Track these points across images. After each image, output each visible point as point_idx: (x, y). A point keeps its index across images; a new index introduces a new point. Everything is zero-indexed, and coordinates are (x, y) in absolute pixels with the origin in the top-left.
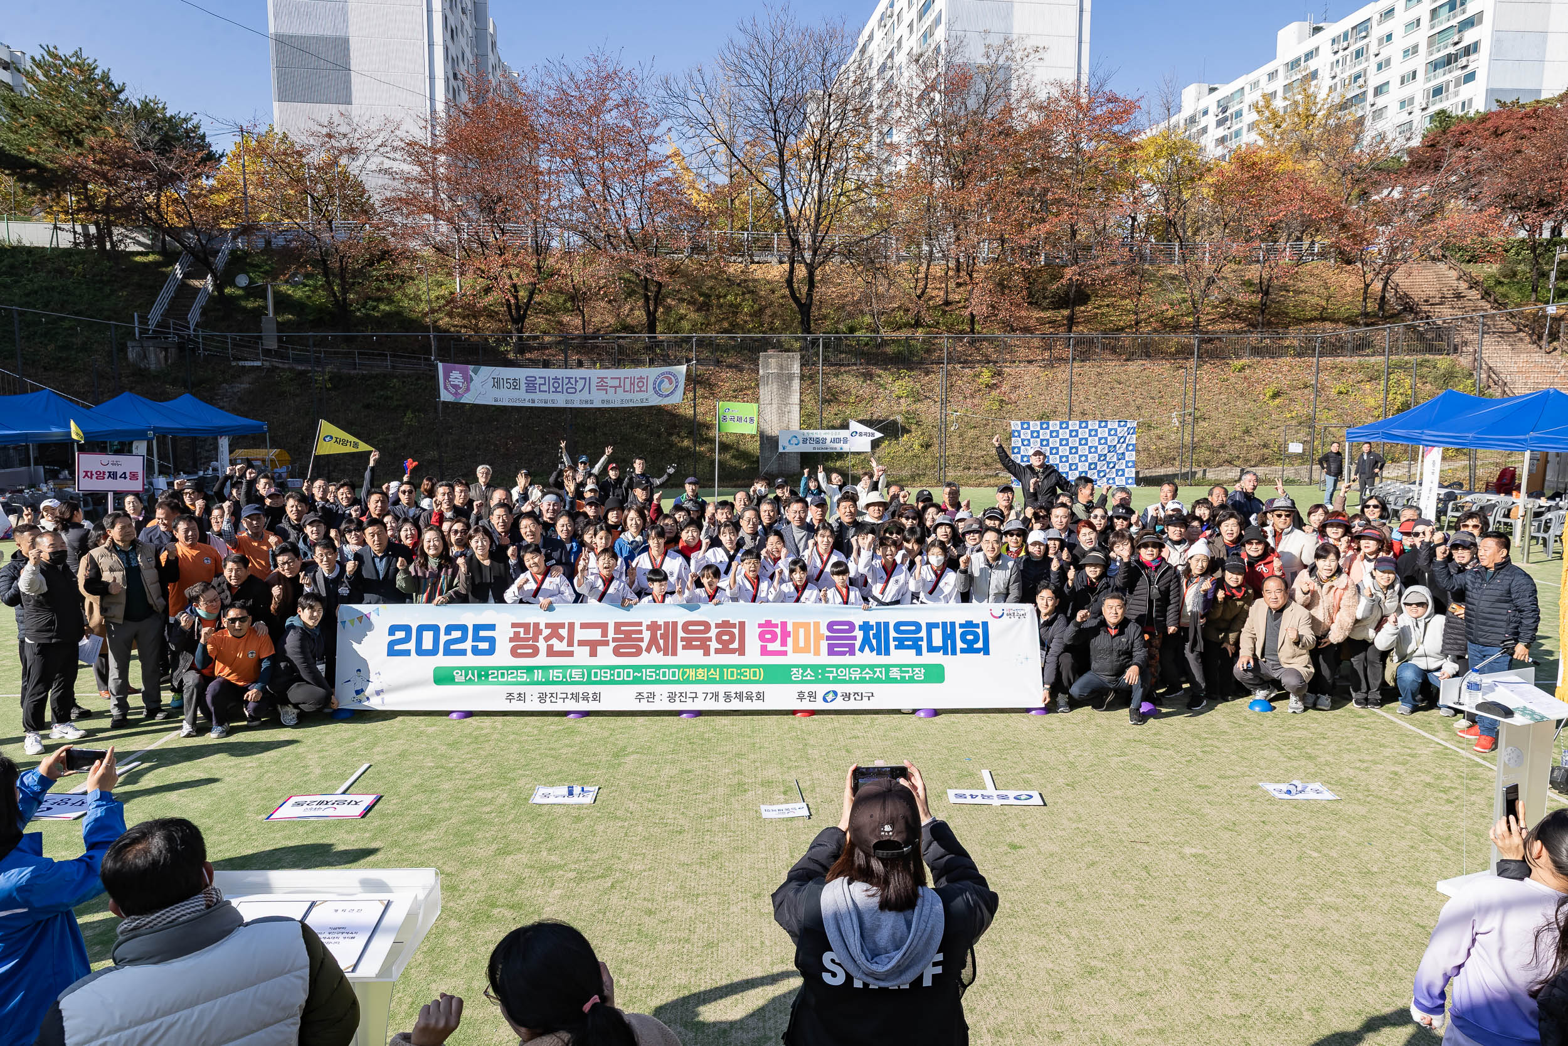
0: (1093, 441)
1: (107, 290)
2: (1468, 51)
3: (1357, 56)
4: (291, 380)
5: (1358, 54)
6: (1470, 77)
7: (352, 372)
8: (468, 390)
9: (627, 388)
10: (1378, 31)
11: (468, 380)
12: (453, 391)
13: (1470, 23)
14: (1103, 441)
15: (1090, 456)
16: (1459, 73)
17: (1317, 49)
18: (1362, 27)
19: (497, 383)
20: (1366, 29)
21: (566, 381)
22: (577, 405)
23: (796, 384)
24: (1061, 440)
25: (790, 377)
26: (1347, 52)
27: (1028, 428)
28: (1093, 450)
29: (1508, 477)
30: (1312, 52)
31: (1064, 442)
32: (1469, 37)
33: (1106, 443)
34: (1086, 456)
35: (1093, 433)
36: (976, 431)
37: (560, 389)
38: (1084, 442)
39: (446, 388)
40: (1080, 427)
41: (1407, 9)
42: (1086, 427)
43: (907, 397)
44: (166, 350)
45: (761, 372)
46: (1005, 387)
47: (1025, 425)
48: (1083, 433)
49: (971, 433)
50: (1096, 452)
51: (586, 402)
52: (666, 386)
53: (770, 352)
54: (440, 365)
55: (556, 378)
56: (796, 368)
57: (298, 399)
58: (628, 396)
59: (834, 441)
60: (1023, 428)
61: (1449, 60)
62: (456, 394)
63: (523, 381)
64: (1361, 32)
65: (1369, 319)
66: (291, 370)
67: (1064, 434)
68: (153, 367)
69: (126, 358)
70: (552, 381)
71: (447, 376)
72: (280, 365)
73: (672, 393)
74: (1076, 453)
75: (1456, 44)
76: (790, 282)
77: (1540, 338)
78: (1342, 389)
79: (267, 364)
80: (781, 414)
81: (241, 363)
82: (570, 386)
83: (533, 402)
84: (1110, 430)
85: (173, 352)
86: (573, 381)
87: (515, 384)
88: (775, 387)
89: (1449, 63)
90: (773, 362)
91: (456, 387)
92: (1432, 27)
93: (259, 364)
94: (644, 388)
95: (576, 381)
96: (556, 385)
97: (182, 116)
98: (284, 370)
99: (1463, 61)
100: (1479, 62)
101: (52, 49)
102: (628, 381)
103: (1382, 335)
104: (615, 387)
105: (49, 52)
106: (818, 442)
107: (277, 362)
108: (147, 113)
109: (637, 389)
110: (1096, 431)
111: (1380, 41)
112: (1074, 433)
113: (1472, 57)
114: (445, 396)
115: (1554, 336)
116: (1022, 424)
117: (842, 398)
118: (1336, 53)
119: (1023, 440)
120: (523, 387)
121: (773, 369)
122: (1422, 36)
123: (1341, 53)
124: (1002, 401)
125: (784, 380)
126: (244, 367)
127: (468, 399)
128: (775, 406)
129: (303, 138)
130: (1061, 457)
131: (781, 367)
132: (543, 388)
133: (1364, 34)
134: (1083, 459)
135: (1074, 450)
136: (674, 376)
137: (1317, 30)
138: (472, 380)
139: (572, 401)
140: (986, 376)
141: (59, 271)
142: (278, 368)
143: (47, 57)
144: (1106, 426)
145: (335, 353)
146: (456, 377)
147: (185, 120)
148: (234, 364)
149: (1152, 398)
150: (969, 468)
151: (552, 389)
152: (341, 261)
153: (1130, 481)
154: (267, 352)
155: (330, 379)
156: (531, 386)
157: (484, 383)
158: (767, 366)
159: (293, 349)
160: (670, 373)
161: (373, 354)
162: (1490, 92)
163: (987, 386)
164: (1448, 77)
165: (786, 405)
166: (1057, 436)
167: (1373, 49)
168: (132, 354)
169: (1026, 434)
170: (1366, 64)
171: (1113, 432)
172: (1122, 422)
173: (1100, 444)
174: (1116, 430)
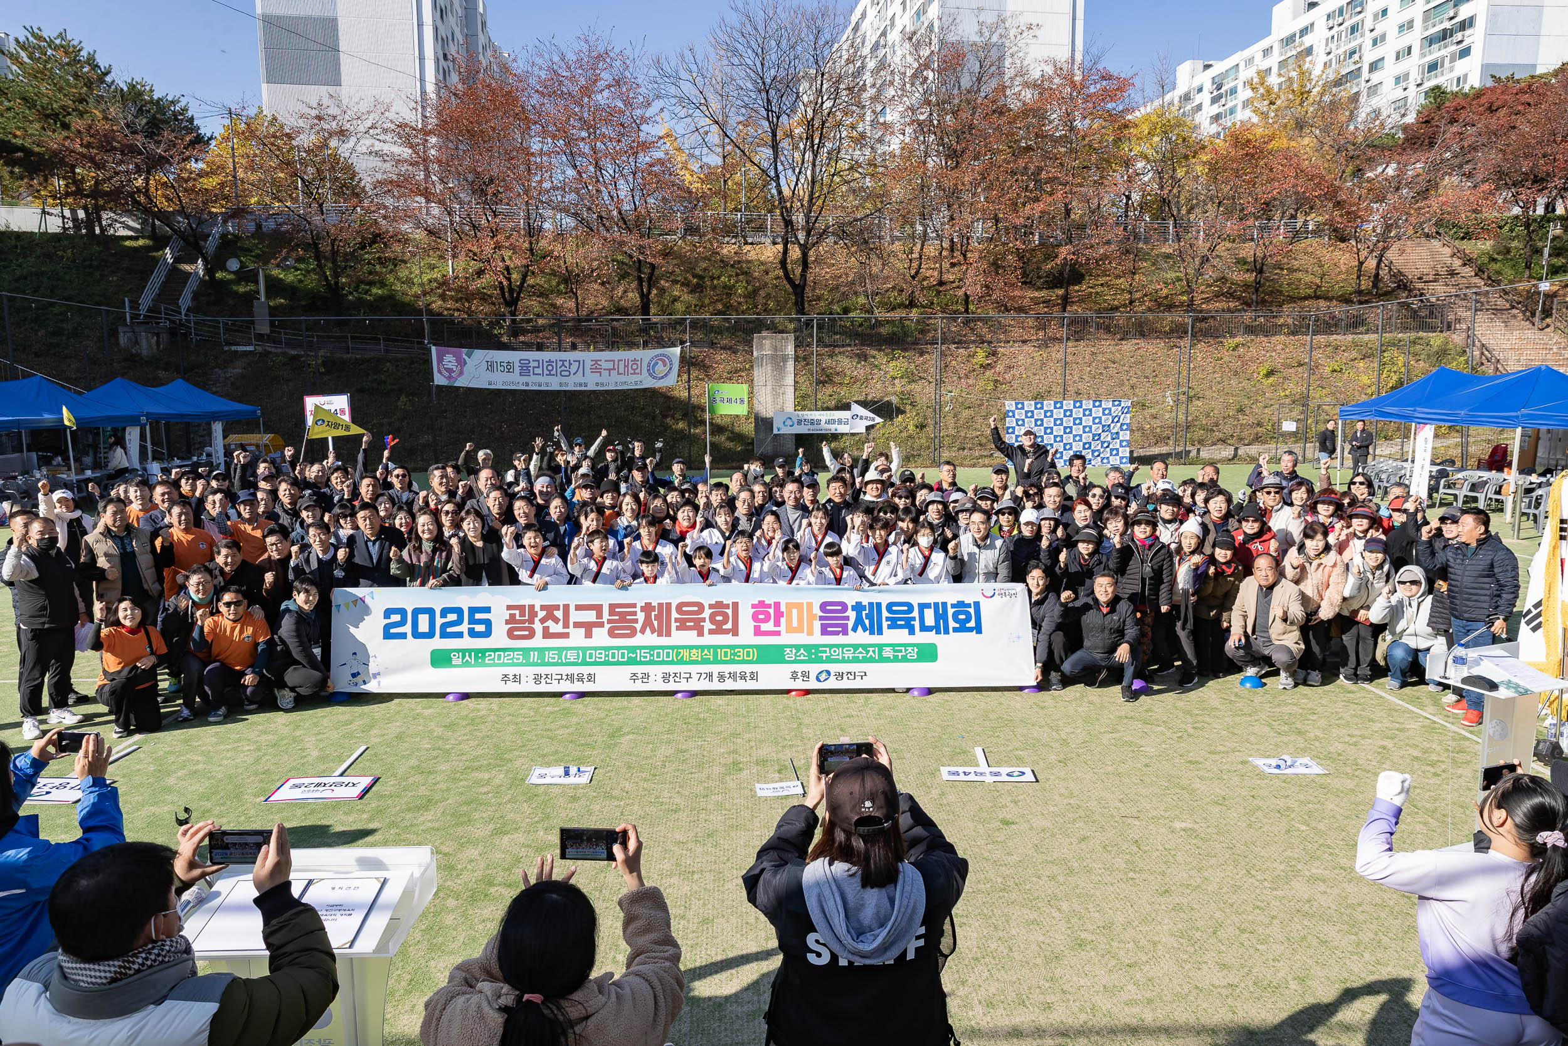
0: (1087, 421)
1: (97, 274)
2: (1465, 25)
3: (1352, 32)
4: (284, 364)
5: (1354, 29)
6: (1466, 52)
7: (346, 356)
8: (461, 373)
9: (621, 371)
10: (1373, 6)
11: (462, 363)
12: (447, 374)
14: (1097, 421)
15: (1084, 436)
16: (1454, 48)
17: (1312, 25)
19: (491, 366)
20: (1361, 4)
21: (560, 364)
22: (571, 388)
23: (790, 366)
24: (1056, 420)
25: (784, 359)
26: (1342, 28)
27: (1023, 408)
28: (1087, 429)
29: (1500, 453)
30: (1307, 28)
31: (1058, 422)
32: (1464, 12)
33: (1100, 423)
34: (1081, 436)
35: (1088, 412)
36: (971, 412)
37: (553, 372)
38: (1078, 421)
39: (439, 372)
40: (1075, 407)
42: (1081, 407)
43: (902, 377)
44: (158, 335)
45: (755, 353)
46: (1000, 368)
47: (1020, 405)
48: (1078, 413)
49: (966, 413)
50: (1090, 431)
51: (581, 385)
52: (660, 369)
53: (764, 334)
54: (433, 349)
55: (550, 361)
56: (790, 350)
57: (291, 384)
58: (623, 378)
59: (828, 422)
60: (1017, 408)
61: (1445, 35)
62: (449, 378)
63: (517, 364)
64: (1356, 7)
65: (1363, 297)
66: (284, 354)
67: (1058, 414)
68: (144, 352)
69: (118, 344)
70: (545, 364)
71: (440, 360)
72: (273, 350)
73: (666, 375)
74: (1071, 432)
75: (1451, 18)
76: (783, 263)
77: (1533, 314)
78: (1336, 367)
79: (259, 349)
80: (776, 395)
81: (234, 348)
82: (565, 369)
83: (527, 385)
84: (1104, 410)
85: (164, 337)
86: (567, 364)
87: (509, 368)
88: (769, 368)
89: (1444, 38)
90: (767, 343)
91: (450, 370)
93: (251, 348)
94: (638, 371)
95: (570, 364)
96: (550, 368)
97: (170, 98)
98: (277, 355)
99: (1458, 36)
100: (1475, 37)
101: (36, 31)
102: (622, 364)
103: (1376, 313)
104: (610, 370)
105: (33, 34)
106: (812, 424)
107: (269, 347)
108: (134, 96)
109: (631, 371)
110: (1090, 410)
111: (1376, 16)
112: (1068, 413)
113: (1468, 32)
114: (439, 380)
115: (1547, 313)
116: (1017, 404)
117: (837, 379)
118: (1331, 28)
119: (1017, 420)
120: (517, 370)
121: (767, 351)
122: (1417, 11)
123: (1336, 29)
124: (996, 381)
125: (778, 361)
126: (236, 352)
127: (461, 382)
128: (769, 388)
129: (292, 120)
130: (1055, 437)
131: (776, 350)
132: (537, 371)
133: (1359, 9)
134: (1077, 438)
135: (1068, 430)
136: (668, 358)
137: (1312, 5)
138: (465, 363)
139: (567, 384)
140: (981, 356)
141: (49, 256)
142: (270, 352)
143: (31, 39)
144: (1100, 406)
145: (329, 337)
146: (450, 360)
147: (173, 102)
148: (226, 348)
149: (1147, 377)
150: (964, 449)
151: (546, 372)
152: (333, 245)
153: (1124, 460)
154: (260, 337)
155: (324, 364)
156: (525, 369)
157: (477, 366)
158: (761, 347)
159: (285, 334)
160: (664, 355)
161: (365, 338)
162: (1485, 67)
163: (981, 366)
164: (1443, 52)
165: (780, 386)
166: (1051, 416)
167: (1368, 24)
168: (123, 340)
169: (1020, 414)
170: (1361, 40)
171: (1107, 412)
172: (1117, 401)
173: (1094, 423)
174: (1110, 410)
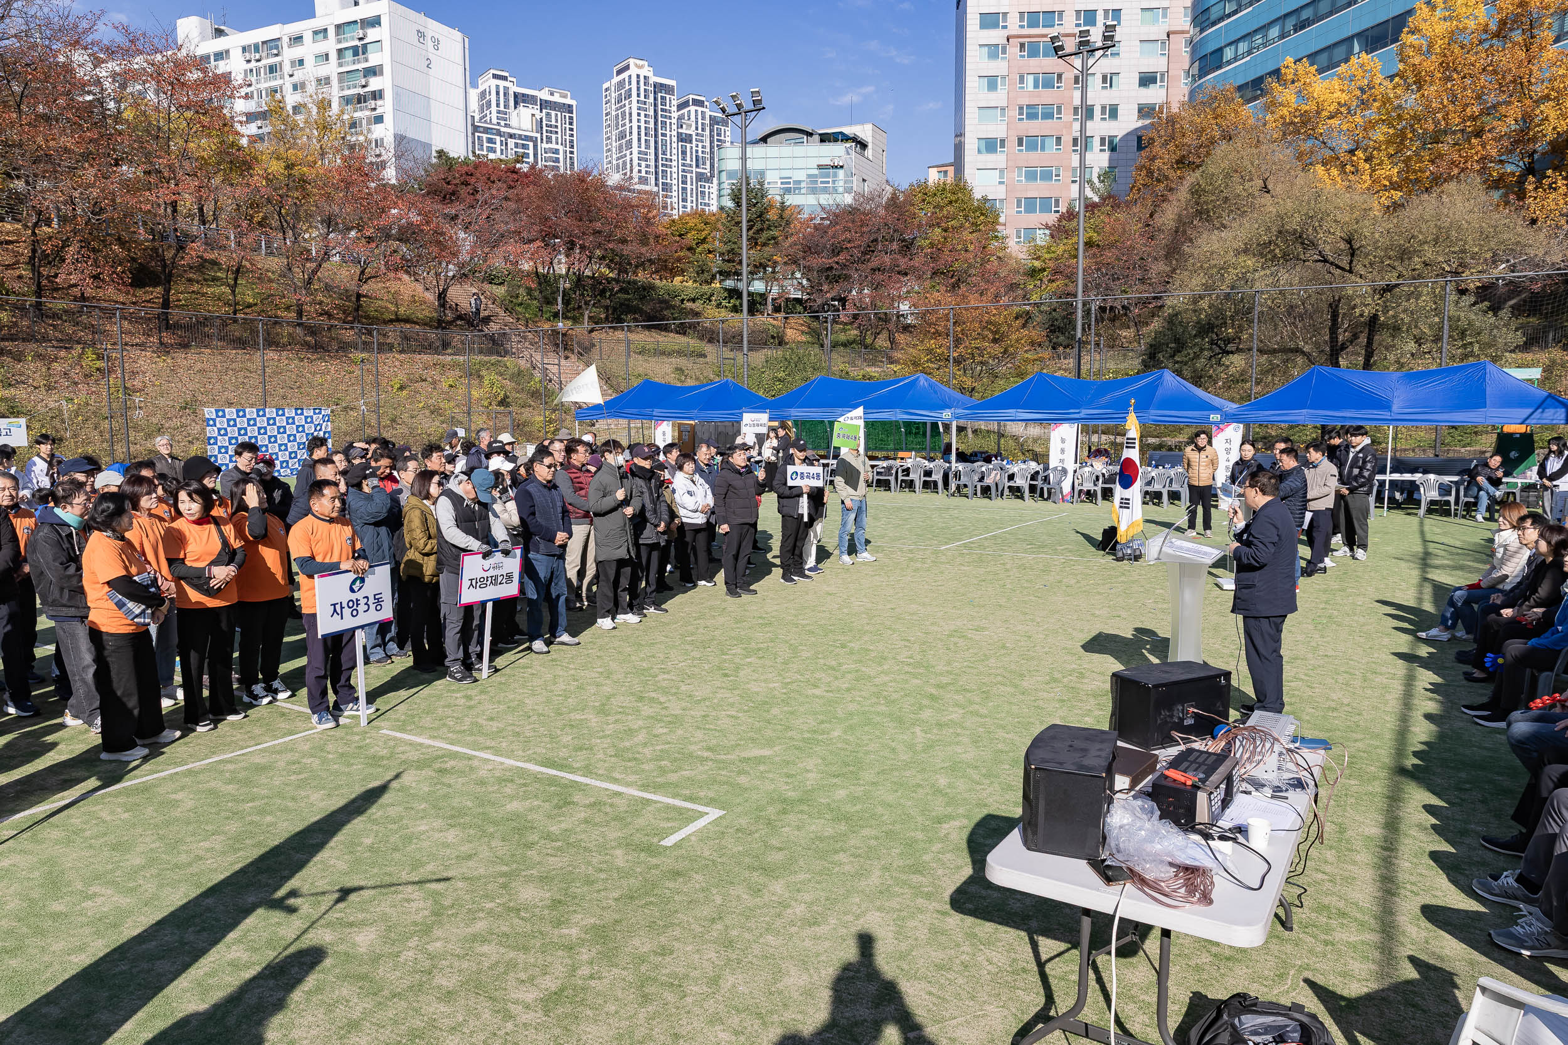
0: (291, 429)
2: (377, 95)
3: (271, 71)
5: (272, 69)
6: (379, 119)
10: (289, 54)
13: (373, 72)
14: (300, 429)
15: (289, 444)
16: (368, 113)
17: (227, 52)
18: (272, 44)
20: (277, 47)
24: (259, 429)
26: (259, 64)
27: (223, 416)
28: (292, 438)
30: (222, 53)
31: (262, 431)
32: (375, 84)
33: (303, 431)
34: (286, 445)
35: (291, 421)
38: (282, 430)
41: (314, 41)
42: (283, 415)
47: (220, 412)
48: (281, 421)
50: (295, 440)
60: (217, 416)
61: (360, 99)
64: (271, 49)
67: (261, 422)
74: (275, 442)
75: (364, 86)
84: (306, 417)
89: (359, 102)
92: (340, 65)
99: (371, 104)
100: (386, 107)
110: (293, 418)
111: (293, 63)
113: (378, 102)
116: (217, 411)
118: (249, 61)
119: (219, 429)
122: (332, 69)
123: (254, 63)
133: (275, 51)
134: (283, 448)
135: (273, 439)
137: (219, 33)
144: (302, 414)
162: (397, 137)
164: (360, 114)
166: (254, 425)
167: (287, 69)
169: (221, 423)
170: (280, 82)
171: (309, 420)
172: (318, 410)
173: (298, 432)
174: (312, 417)
